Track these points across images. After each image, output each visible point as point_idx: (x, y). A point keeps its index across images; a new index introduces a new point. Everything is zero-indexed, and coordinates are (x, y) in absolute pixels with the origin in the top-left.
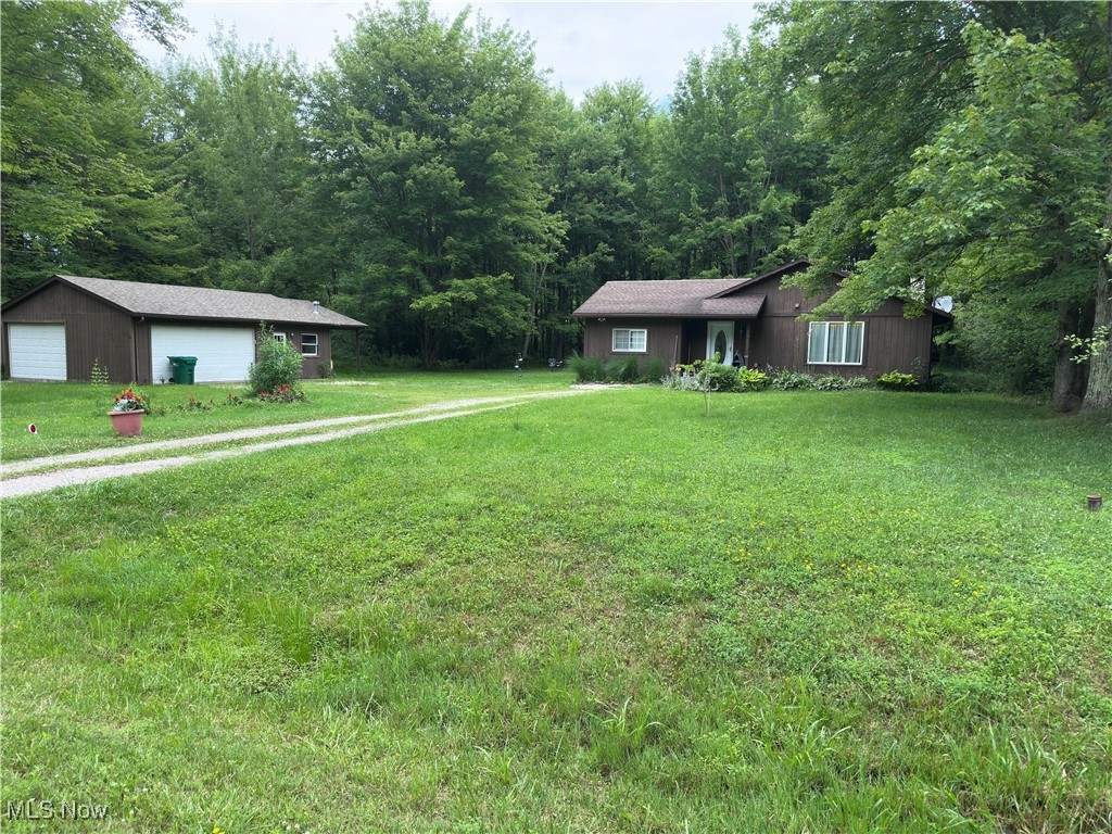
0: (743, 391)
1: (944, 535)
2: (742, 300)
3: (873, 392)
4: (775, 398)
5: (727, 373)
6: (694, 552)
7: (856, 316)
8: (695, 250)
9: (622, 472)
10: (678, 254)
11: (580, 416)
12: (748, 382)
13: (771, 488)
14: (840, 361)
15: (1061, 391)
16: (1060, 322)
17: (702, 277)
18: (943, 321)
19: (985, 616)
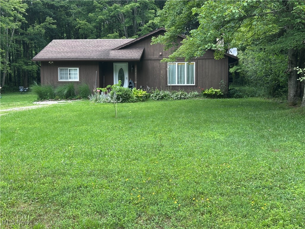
0: (135, 102)
1: (244, 176)
2: (131, 51)
3: (202, 99)
4: (152, 105)
5: (126, 92)
6: (111, 200)
7: (191, 59)
8: (104, 22)
9: (67, 154)
10: (94, 24)
11: (40, 121)
12: (137, 97)
13: (153, 157)
14: (184, 83)
15: (291, 95)
16: (289, 60)
17: (109, 38)
18: (233, 61)
19: (268, 221)
